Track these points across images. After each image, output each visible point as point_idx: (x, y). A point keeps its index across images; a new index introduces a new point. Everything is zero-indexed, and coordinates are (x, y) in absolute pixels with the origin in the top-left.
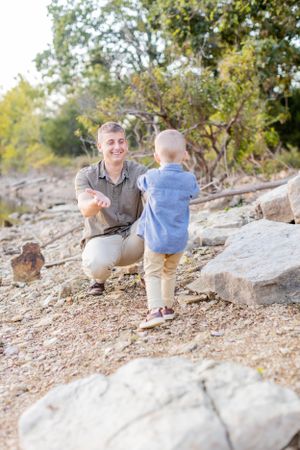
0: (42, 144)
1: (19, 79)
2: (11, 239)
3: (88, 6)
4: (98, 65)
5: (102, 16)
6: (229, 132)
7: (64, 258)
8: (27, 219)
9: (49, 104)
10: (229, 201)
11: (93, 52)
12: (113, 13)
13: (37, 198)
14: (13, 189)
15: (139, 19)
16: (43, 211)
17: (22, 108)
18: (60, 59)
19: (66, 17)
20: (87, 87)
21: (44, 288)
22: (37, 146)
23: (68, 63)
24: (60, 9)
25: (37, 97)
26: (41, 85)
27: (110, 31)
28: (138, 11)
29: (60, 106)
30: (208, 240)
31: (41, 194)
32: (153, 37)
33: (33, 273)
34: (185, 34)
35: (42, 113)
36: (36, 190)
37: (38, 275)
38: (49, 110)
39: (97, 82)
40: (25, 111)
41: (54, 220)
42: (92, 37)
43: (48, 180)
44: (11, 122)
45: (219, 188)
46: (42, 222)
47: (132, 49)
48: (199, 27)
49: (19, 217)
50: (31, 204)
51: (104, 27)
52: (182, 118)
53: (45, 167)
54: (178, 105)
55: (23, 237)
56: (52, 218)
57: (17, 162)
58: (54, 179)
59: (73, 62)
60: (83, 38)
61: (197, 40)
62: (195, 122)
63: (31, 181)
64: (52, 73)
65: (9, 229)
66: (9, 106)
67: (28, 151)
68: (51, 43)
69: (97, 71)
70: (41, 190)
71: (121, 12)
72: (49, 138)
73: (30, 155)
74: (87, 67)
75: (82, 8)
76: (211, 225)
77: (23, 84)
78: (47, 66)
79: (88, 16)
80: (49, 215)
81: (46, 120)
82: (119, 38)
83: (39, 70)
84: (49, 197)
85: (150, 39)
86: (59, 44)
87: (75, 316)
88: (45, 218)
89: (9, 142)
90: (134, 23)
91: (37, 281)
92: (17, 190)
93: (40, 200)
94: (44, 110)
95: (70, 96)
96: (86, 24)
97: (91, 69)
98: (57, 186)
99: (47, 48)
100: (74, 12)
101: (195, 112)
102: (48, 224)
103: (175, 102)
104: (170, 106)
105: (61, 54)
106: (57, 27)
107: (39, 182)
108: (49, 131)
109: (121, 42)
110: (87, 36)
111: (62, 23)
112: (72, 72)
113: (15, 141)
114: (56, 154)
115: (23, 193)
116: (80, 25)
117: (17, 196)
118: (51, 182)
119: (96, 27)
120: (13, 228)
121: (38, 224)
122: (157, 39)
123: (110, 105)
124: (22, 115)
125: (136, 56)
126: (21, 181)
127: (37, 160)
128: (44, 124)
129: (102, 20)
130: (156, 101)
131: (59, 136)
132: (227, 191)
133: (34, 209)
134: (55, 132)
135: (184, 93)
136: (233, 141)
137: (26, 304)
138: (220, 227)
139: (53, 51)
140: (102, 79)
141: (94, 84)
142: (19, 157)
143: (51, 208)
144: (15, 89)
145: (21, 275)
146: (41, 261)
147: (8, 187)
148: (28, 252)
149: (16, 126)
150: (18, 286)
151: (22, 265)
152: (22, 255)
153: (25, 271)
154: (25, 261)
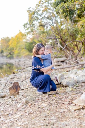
0: (25, 49)
1: (19, 31)
2: (13, 78)
3: (38, 10)
4: (41, 27)
5: (42, 13)
6: (82, 44)
7: (28, 86)
8: (20, 71)
9: (28, 38)
10: (83, 66)
11: (40, 23)
12: (45, 12)
13: (24, 65)
14: (17, 62)
15: (53, 13)
16: (25, 69)
17: (20, 39)
18: (30, 25)
19: (32, 13)
20: (38, 33)
21: (19, 99)
22: (24, 50)
23: (33, 26)
24: (30, 11)
25: (24, 36)
26: (25, 33)
27: (45, 17)
28: (53, 11)
29: (31, 39)
30: (79, 81)
31: (25, 63)
32: (57, 18)
33: (16, 93)
34: (67, 14)
35: (26, 41)
36: (24, 62)
37: (18, 93)
38: (28, 40)
39: (41, 31)
40: (21, 40)
41: (27, 72)
42: (40, 19)
43: (27, 60)
44: (17, 43)
45: (79, 62)
46: (24, 73)
47: (51, 22)
48: (71, 13)
49: (17, 71)
50: (22, 66)
51: (43, 16)
52: (67, 39)
53: (26, 56)
54: (66, 35)
55: (17, 77)
56: (27, 71)
57: (18, 54)
58: (29, 59)
59: (34, 26)
60: (37, 19)
61: (71, 17)
62: (71, 41)
63: (22, 60)
64: (28, 29)
65: (13, 75)
66: (16, 38)
67: (21, 51)
68: (28, 21)
69: (41, 28)
70: (25, 62)
71: (48, 11)
72: (27, 48)
73: (22, 53)
74: (38, 27)
75: (37, 10)
76: (79, 75)
77: (20, 33)
78: (26, 27)
79: (38, 13)
80: (26, 70)
81: (27, 42)
82: (47, 19)
83: (24, 28)
84: (27, 65)
85: (56, 19)
86: (30, 21)
87: (29, 114)
88: (25, 71)
89: (16, 49)
90: (52, 14)
91: (18, 96)
92: (18, 62)
93: (25, 65)
94: (26, 40)
95: (33, 36)
96: (38, 15)
97: (39, 28)
98: (29, 61)
99: (27, 22)
100: (34, 11)
101: (71, 37)
102: (26, 73)
103: (65, 34)
104: (63, 36)
105: (30, 24)
106: (30, 16)
107: (24, 60)
108: (27, 45)
109: (48, 20)
110: (38, 18)
111: (31, 15)
112: (34, 29)
113: (18, 48)
114: (29, 52)
115: (20, 63)
116: (36, 15)
117: (18, 64)
118: (28, 60)
119: (40, 16)
120: (15, 74)
121: (23, 73)
122: (58, 19)
123: (44, 36)
124: (20, 41)
125: (52, 24)
126: (19, 60)
127: (24, 54)
128: (26, 44)
129: (42, 14)
130: (59, 34)
131: (30, 47)
132: (82, 63)
133: (22, 68)
134: (29, 46)
135: (68, 31)
136: (83, 47)
137: (12, 106)
138: (82, 76)
139: (28, 23)
140: (42, 30)
141: (40, 32)
142: (19, 53)
143: (27, 68)
144: (18, 34)
145: (12, 93)
146: (19, 88)
147: (16, 62)
148: (15, 85)
149: (18, 44)
150: (11, 98)
151: (12, 90)
152: (12, 86)
153: (13, 92)
154: (14, 88)
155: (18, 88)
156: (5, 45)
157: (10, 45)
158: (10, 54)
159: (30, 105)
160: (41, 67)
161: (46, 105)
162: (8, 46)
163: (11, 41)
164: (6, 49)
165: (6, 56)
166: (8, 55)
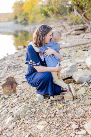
17: (34, 2)
33: (12, 90)
37: (15, 91)
38: (44, 2)
44: (31, 7)
67: (37, 17)
89: (31, 14)
94: (42, 2)
104: (80, 1)
113: (33, 13)
142: (34, 19)
145: (7, 92)
146: (16, 85)
147: (30, 29)
148: (9, 81)
149: (33, 9)
150: (5, 98)
151: (7, 87)
152: (6, 83)
153: (8, 90)
154: (8, 85)
155: (14, 84)
156: (18, 10)
157: (23, 10)
158: (25, 19)
159: (21, 124)
160: (35, 64)
161: (43, 127)
162: (22, 11)
163: (25, 5)
164: (20, 15)
165: (21, 23)
166: (23, 21)
